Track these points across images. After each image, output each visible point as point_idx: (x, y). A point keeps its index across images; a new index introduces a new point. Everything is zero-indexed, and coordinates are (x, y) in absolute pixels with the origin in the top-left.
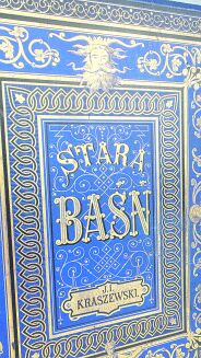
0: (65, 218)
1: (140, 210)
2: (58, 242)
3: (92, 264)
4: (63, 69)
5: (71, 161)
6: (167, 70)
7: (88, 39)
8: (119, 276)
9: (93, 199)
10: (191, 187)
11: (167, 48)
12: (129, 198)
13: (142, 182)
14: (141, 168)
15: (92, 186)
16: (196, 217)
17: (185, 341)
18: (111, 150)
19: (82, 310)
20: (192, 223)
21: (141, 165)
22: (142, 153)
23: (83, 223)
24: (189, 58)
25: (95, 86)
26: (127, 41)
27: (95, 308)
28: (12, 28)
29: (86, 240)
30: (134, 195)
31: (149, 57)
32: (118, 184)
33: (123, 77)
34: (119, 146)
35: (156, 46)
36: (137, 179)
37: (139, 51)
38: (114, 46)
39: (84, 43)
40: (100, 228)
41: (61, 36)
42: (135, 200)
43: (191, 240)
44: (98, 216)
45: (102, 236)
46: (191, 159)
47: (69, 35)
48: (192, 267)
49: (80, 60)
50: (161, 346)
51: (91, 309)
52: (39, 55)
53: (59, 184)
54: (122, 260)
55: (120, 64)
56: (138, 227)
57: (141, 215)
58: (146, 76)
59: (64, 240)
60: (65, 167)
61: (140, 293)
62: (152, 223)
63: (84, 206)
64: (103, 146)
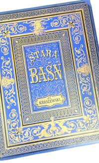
0: (32, 75)
1: (57, 71)
2: (31, 82)
3: (43, 89)
4: (28, 31)
5: (33, 57)
6: (61, 24)
7: (34, 21)
8: (53, 94)
9: (41, 68)
10: (76, 62)
11: (60, 18)
12: (53, 67)
13: (57, 62)
14: (56, 57)
15: (40, 64)
16: (80, 72)
17: (83, 119)
18: (45, 52)
19: (41, 105)
20: (79, 75)
21: (56, 56)
22: (56, 52)
23: (39, 76)
24: (69, 19)
25: (38, 34)
26: (47, 19)
28: (13, 24)
29: (40, 81)
30: (55, 66)
31: (54, 22)
32: (49, 63)
33: (46, 29)
34: (47, 51)
35: (56, 18)
36: (55, 60)
37: (50, 21)
38: (42, 21)
39: (33, 23)
40: (44, 78)
41: (27, 23)
42: (55, 67)
43: (79, 80)
44: (43, 74)
45: (45, 80)
46: (75, 51)
48: (81, 90)
49: (33, 28)
50: (72, 120)
51: (44, 104)
52: (21, 29)
53: (30, 65)
54: (53, 88)
55: (45, 26)
56: (58, 76)
57: (58, 73)
58: (54, 28)
59: (33, 82)
60: (31, 59)
61: (61, 99)
62: (63, 75)
63: (38, 71)
64: (42, 51)
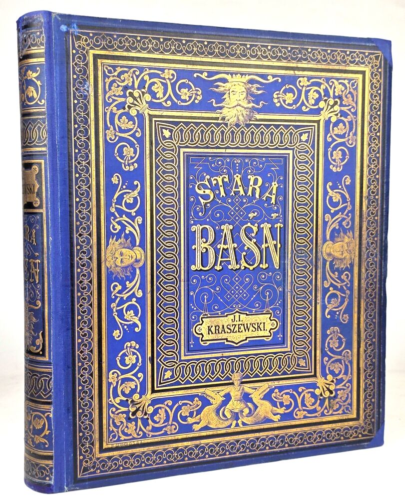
0: (200, 246)
1: (271, 243)
2: (193, 268)
3: (222, 293)
4: (204, 106)
5: (208, 192)
6: (303, 104)
7: (228, 77)
8: (248, 307)
9: (227, 228)
10: (325, 223)
11: (304, 82)
12: (260, 230)
13: (274, 215)
14: (273, 201)
15: (226, 217)
16: (329, 255)
17: (314, 386)
18: (245, 182)
19: (211, 337)
20: (325, 261)
21: (273, 197)
22: (275, 185)
23: (217, 251)
24: (326, 91)
25: (233, 120)
26: (264, 76)
27: (224, 336)
28: (163, 70)
29: (218, 268)
30: (266, 227)
31: (285, 92)
32: (251, 215)
33: (259, 111)
34: (252, 178)
35: (293, 80)
36: (270, 211)
37: (276, 86)
38: (251, 82)
39: (225, 81)
40: (232, 258)
41: (204, 76)
42: (266, 232)
43: (324, 278)
44: (231, 246)
45: (233, 266)
46: (326, 193)
47: (211, 74)
48: (324, 307)
49: (220, 97)
50: (288, 387)
51: (220, 336)
52: (184, 93)
53: (196, 213)
54: (251, 291)
55: (257, 99)
56: (269, 259)
57: (272, 248)
58: (282, 110)
59: (197, 266)
60: (202, 196)
61: (268, 327)
62: (283, 257)
63: (218, 234)
64: (237, 178)
